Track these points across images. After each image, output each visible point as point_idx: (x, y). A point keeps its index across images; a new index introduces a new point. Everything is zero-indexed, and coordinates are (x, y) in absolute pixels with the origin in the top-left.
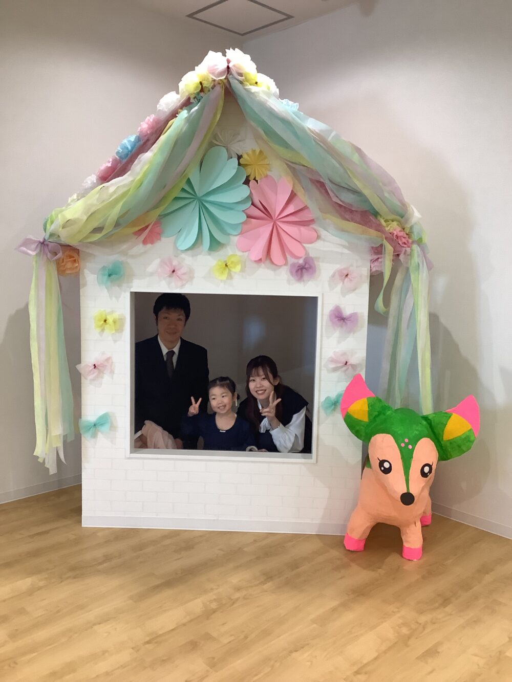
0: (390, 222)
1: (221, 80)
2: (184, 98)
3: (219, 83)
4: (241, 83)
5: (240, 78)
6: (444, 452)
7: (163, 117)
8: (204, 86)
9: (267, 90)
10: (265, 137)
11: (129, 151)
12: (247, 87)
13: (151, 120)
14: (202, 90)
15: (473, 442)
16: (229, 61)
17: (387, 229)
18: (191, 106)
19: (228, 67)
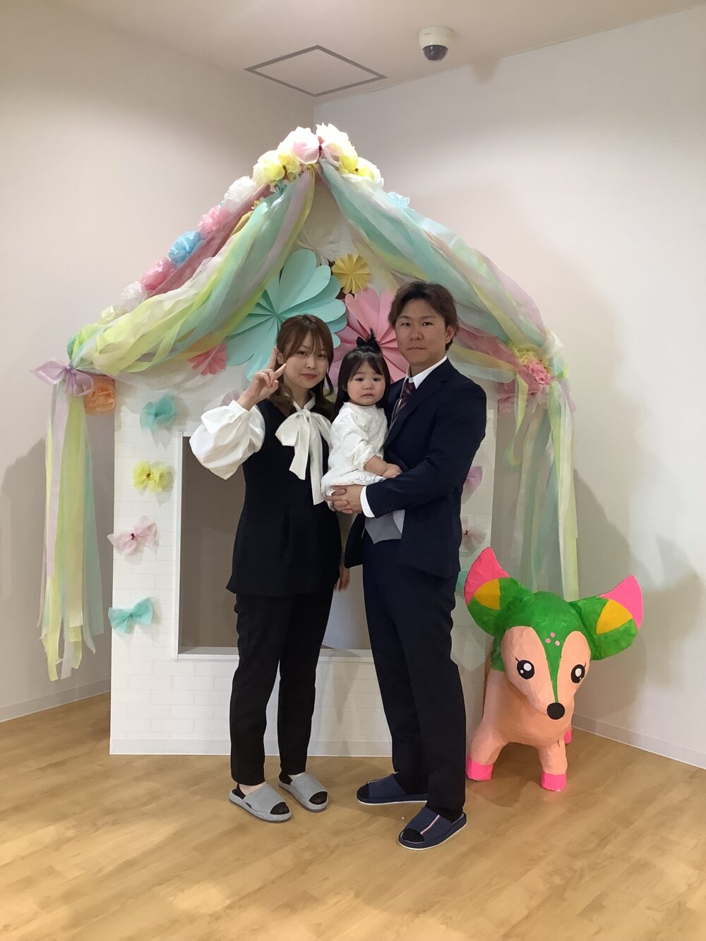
0: (525, 352)
1: (310, 164)
2: (262, 186)
3: (309, 169)
4: (337, 169)
5: (335, 163)
6: (598, 650)
7: (233, 209)
8: (288, 172)
9: (371, 180)
10: (367, 239)
11: (187, 253)
12: (345, 176)
13: (218, 213)
14: (286, 177)
15: (634, 636)
16: (321, 141)
17: (520, 361)
18: (271, 196)
19: (320, 148)
